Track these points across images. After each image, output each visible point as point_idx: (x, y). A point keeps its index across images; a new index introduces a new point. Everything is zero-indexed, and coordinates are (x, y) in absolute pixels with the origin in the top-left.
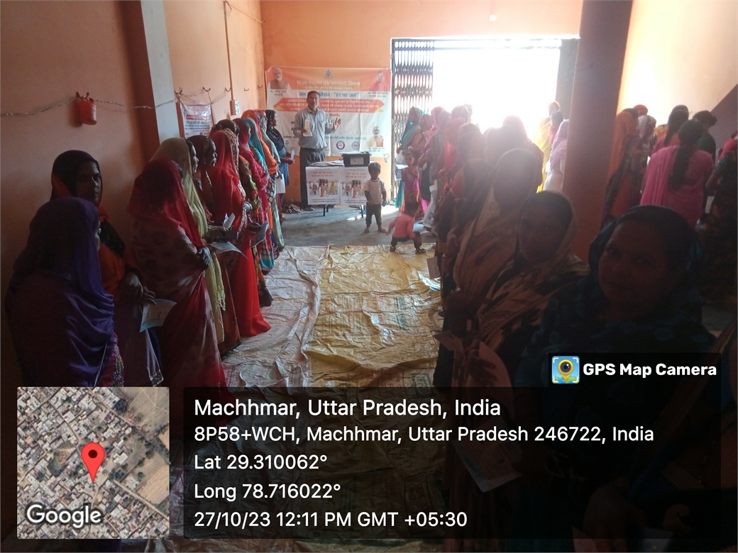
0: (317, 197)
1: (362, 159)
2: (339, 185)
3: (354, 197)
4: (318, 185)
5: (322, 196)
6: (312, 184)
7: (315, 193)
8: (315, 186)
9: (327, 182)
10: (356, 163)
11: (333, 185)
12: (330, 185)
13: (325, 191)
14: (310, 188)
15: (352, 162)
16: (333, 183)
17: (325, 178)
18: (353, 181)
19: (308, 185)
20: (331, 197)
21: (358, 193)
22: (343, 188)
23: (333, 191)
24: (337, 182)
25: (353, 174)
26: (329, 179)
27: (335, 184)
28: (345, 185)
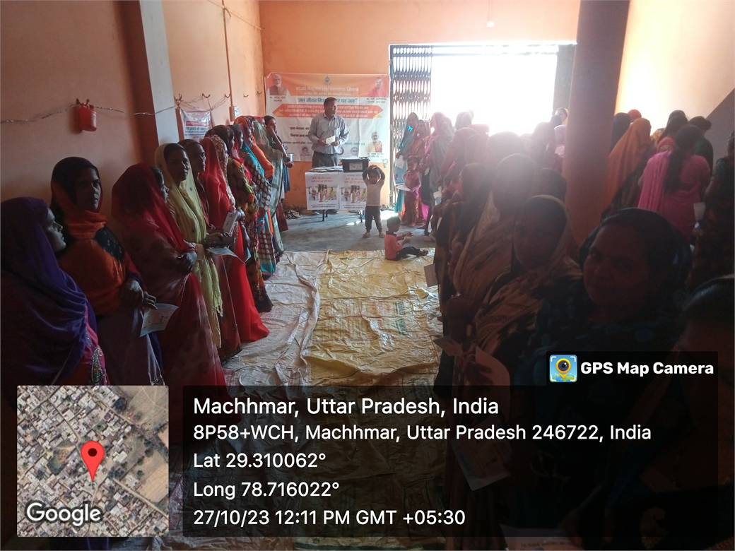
0: (317, 202)
1: (361, 164)
2: (338, 191)
3: (353, 202)
4: (317, 190)
5: (321, 201)
6: (311, 190)
7: (314, 198)
8: (314, 191)
9: (326, 188)
10: (355, 169)
11: (332, 191)
12: (329, 190)
13: (324, 197)
14: (310, 193)
15: (351, 168)
16: (332, 188)
17: (324, 183)
18: (352, 186)
19: (307, 190)
20: (330, 202)
21: (357, 198)
22: (342, 194)
23: (332, 197)
24: (336, 187)
25: (352, 179)
26: (328, 184)
27: (334, 189)
28: (344, 190)
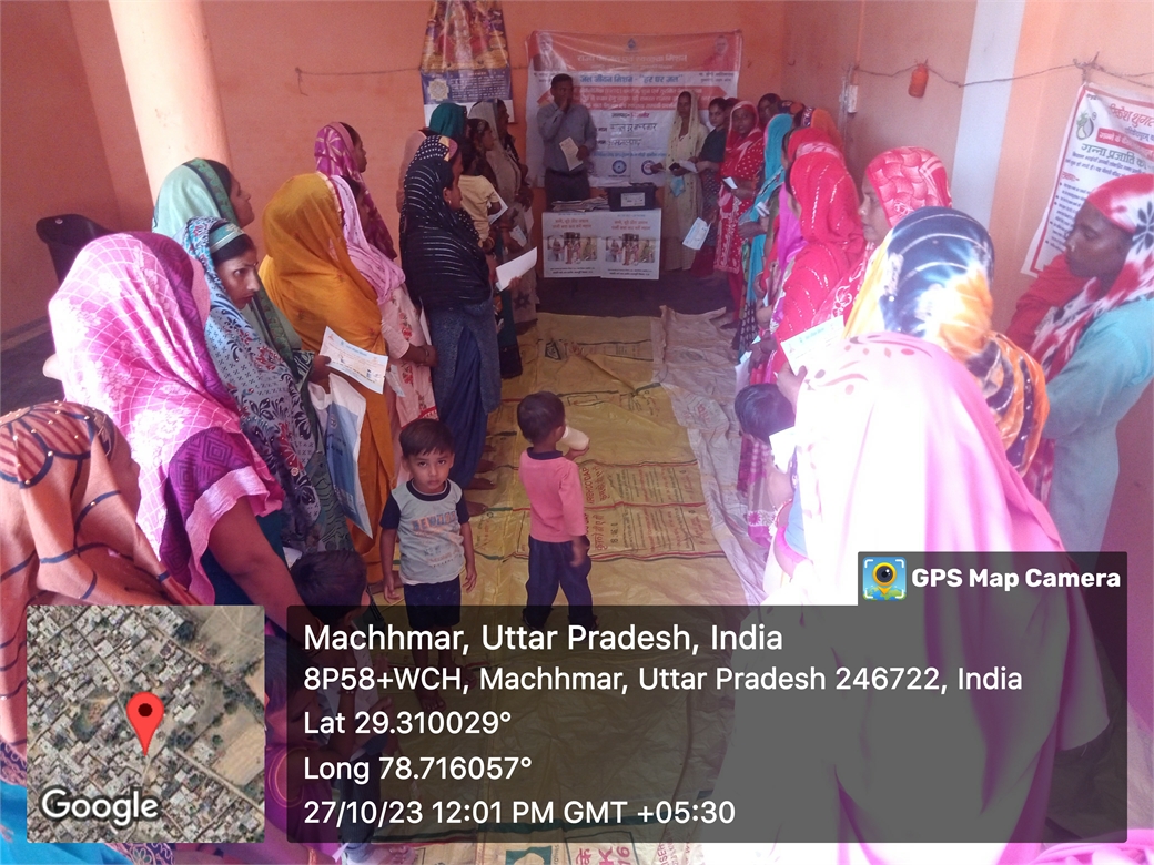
1: (642, 195)
2: (600, 244)
3: (626, 263)
4: (561, 242)
5: (569, 262)
6: (552, 241)
7: (557, 256)
8: (557, 245)
9: (578, 238)
10: (632, 204)
12: (583, 241)
13: (575, 254)
14: (549, 248)
15: (624, 203)
16: (589, 238)
20: (585, 264)
22: (607, 248)
23: (589, 254)
24: (596, 237)
25: (626, 222)
26: (583, 232)
27: (592, 241)
28: (610, 243)
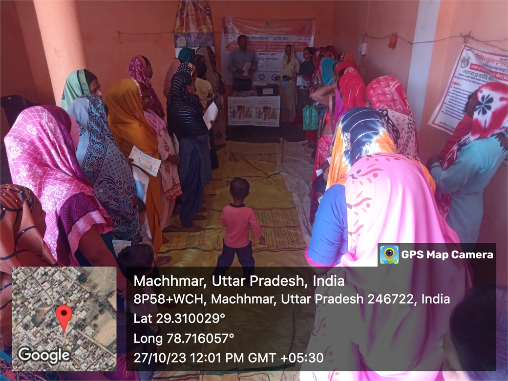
0: (236, 119)
1: (272, 89)
2: (253, 111)
3: (265, 119)
4: (236, 110)
5: (239, 119)
6: (232, 109)
7: (234, 116)
8: (234, 111)
9: (244, 108)
10: (267, 93)
11: (248, 110)
12: (246, 110)
13: (242, 115)
14: (231, 112)
15: (264, 93)
16: (249, 108)
17: (242, 105)
18: (265, 107)
19: (229, 110)
20: (246, 119)
21: (268, 116)
22: (256, 113)
23: (249, 115)
24: (251, 108)
25: (265, 101)
26: (246, 105)
28: (258, 110)
